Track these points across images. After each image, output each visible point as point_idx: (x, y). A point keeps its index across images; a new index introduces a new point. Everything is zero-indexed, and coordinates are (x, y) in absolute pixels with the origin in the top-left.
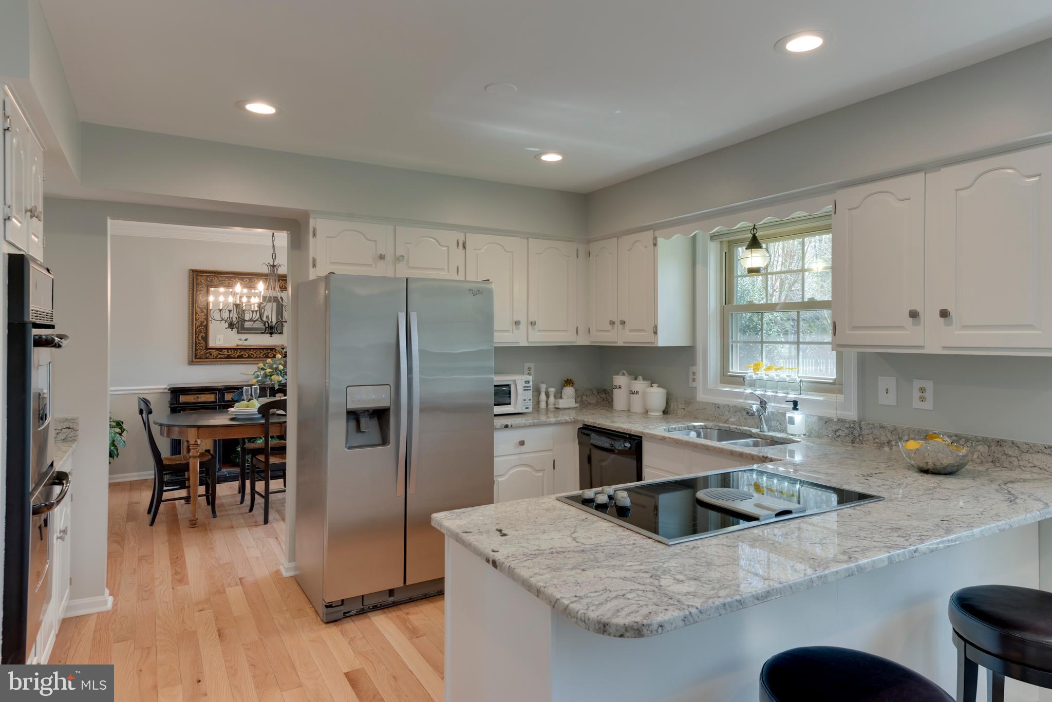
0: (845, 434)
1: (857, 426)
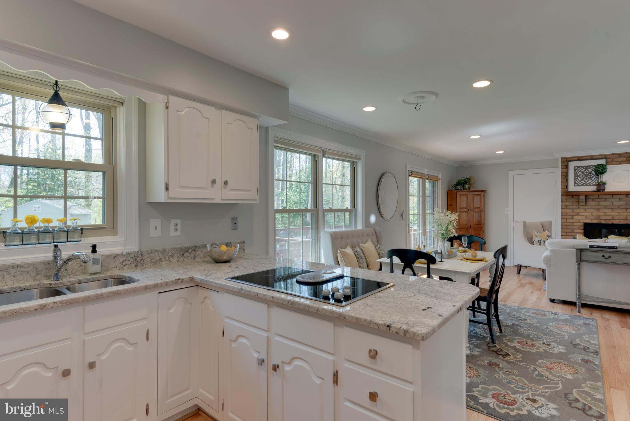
0: (130, 263)
1: (139, 254)
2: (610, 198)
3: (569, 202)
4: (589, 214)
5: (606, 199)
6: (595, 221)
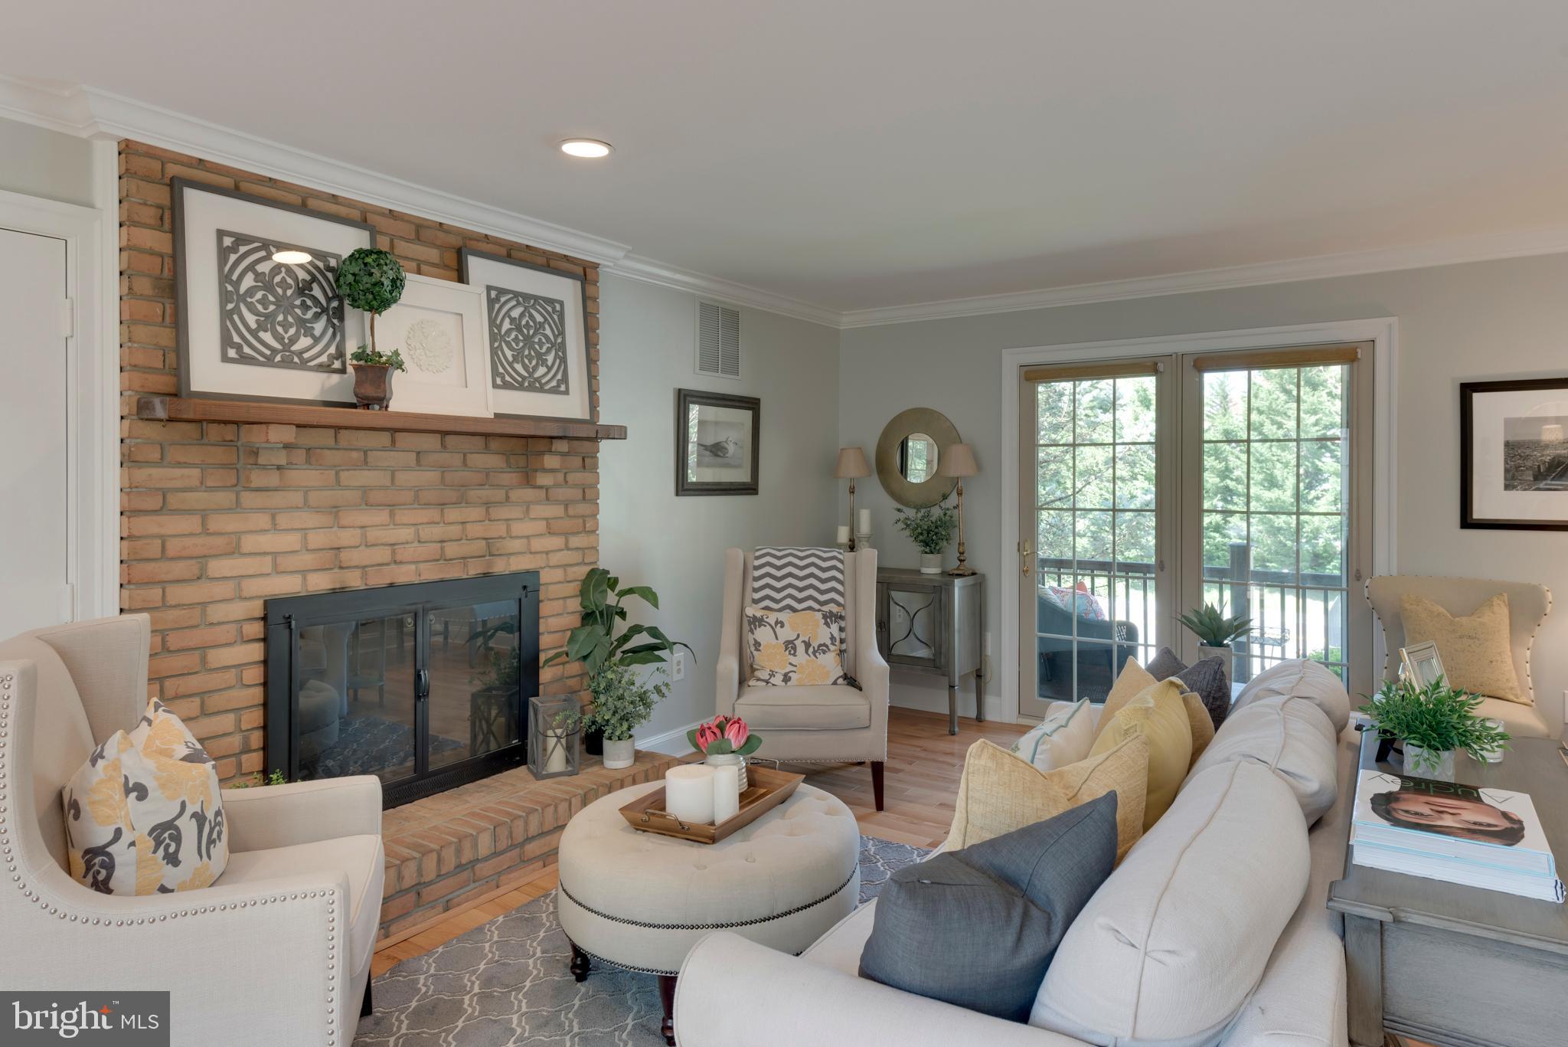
2: (384, 449)
3: (180, 465)
4: (291, 541)
5: (365, 453)
6: (320, 583)
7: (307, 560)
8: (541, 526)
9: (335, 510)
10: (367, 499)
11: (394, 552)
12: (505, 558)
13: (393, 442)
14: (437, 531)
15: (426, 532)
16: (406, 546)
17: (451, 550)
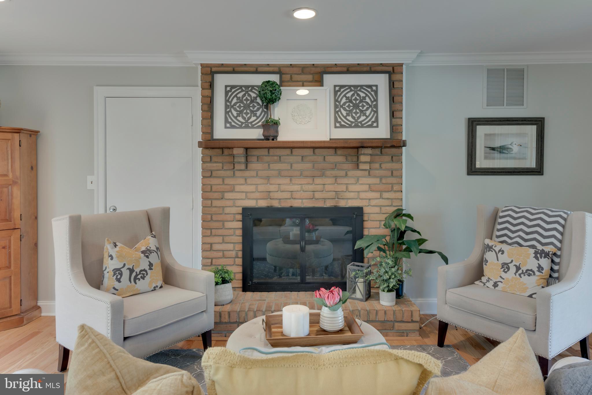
2: (288, 155)
3: (216, 162)
4: (252, 188)
5: (280, 157)
6: (263, 204)
7: (257, 195)
8: (366, 187)
9: (268, 178)
10: (280, 174)
11: (292, 195)
12: (346, 200)
13: (292, 152)
14: (311, 187)
15: (306, 187)
16: (297, 192)
17: (318, 195)
